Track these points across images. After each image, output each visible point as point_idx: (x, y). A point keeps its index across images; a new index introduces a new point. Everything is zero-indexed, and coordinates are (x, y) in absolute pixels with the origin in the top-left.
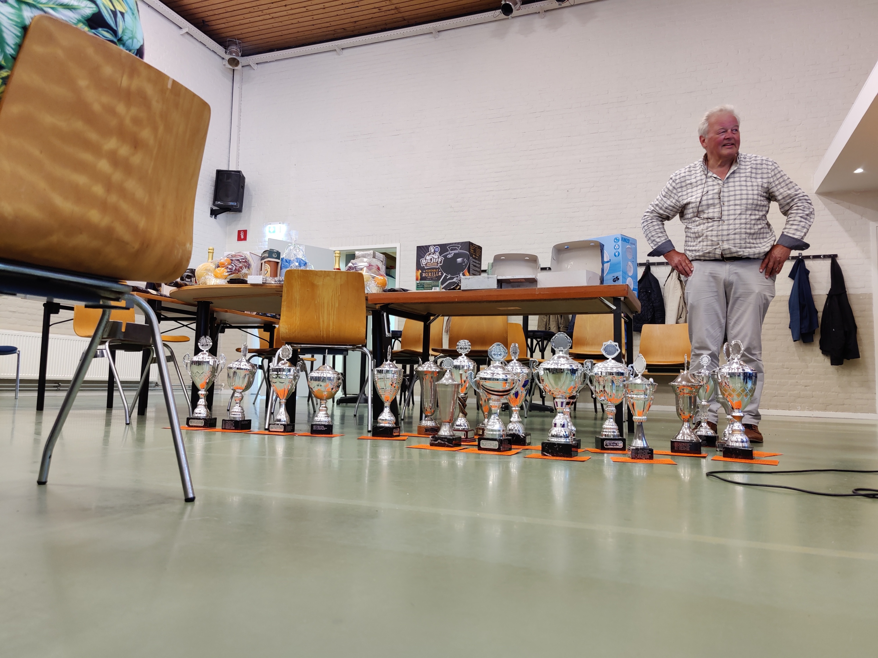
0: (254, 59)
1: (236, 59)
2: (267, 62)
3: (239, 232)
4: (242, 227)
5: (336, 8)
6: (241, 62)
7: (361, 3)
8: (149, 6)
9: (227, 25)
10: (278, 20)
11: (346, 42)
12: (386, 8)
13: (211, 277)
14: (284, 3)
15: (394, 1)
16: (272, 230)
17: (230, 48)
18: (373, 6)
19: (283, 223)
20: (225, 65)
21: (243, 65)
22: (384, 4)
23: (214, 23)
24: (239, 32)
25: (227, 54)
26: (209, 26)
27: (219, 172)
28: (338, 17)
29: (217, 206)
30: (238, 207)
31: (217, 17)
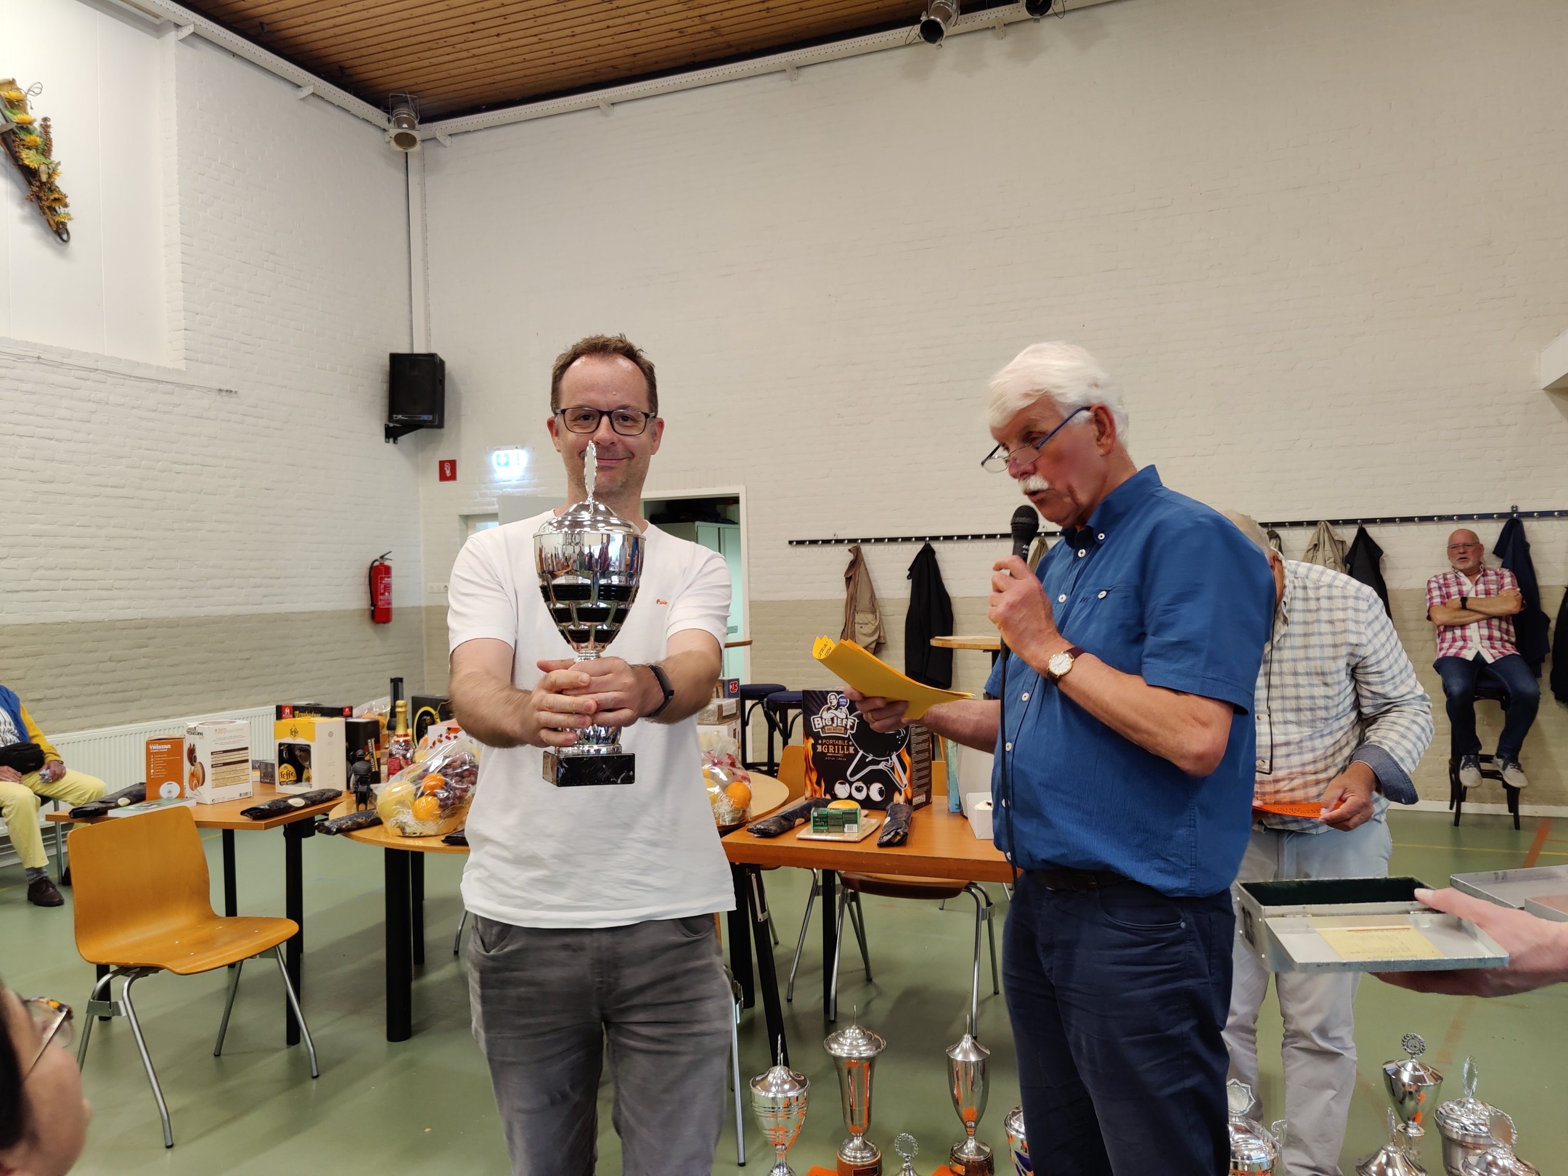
0: (444, 127)
1: (410, 134)
2: (468, 132)
3: (442, 464)
4: (446, 454)
5: (597, 34)
6: (418, 138)
7: (644, 24)
8: (234, 55)
9: (386, 72)
10: (484, 58)
11: (618, 93)
12: (694, 29)
13: (407, 818)
14: (494, 31)
15: (709, 18)
16: (503, 460)
17: (396, 112)
18: (668, 27)
19: (523, 448)
20: (389, 142)
21: (423, 141)
22: (689, 22)
23: (362, 69)
24: (412, 82)
25: (392, 125)
26: (351, 76)
27: (396, 360)
28: (600, 48)
29: (398, 421)
30: (436, 423)
31: (368, 59)
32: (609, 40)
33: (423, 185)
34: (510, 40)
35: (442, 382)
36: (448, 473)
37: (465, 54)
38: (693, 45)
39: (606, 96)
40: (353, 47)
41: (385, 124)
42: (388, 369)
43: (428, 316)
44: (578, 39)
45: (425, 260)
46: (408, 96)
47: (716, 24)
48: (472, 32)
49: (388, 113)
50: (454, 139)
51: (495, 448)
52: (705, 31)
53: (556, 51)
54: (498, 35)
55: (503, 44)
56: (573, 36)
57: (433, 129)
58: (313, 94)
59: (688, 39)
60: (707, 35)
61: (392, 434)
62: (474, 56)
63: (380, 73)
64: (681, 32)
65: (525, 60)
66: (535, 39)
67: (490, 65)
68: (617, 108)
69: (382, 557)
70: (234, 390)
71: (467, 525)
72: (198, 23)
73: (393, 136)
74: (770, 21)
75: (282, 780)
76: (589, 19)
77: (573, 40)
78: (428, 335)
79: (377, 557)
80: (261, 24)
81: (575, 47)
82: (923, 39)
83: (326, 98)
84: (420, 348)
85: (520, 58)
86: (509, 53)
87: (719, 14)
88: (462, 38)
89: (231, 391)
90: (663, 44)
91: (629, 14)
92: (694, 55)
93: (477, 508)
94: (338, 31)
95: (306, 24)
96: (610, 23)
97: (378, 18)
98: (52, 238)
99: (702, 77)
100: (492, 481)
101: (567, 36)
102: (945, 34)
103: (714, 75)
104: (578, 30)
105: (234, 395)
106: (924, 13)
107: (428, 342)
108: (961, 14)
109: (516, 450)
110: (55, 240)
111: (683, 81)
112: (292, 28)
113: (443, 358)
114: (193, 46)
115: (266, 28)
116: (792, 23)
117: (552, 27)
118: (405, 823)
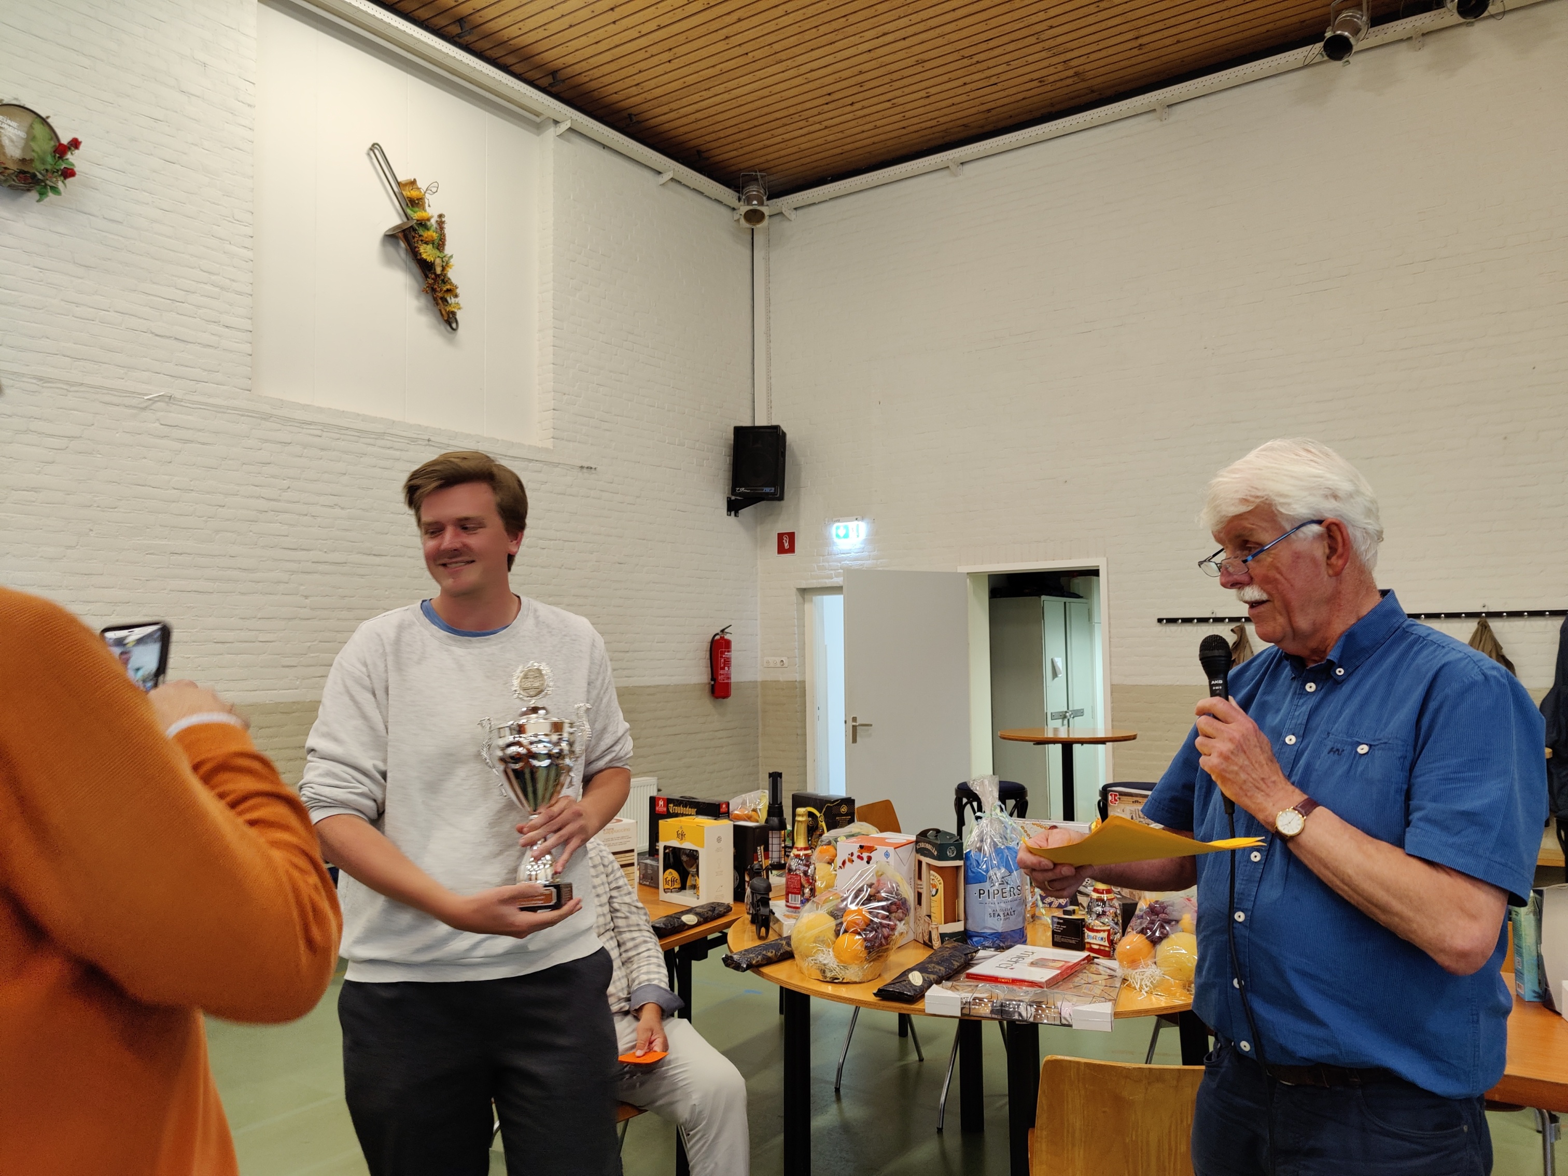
0: (790, 201)
1: (759, 211)
2: (814, 204)
3: (780, 536)
4: (784, 527)
5: (952, 93)
6: (767, 214)
7: (1003, 77)
8: (604, 147)
9: (741, 152)
10: (836, 129)
11: (970, 152)
12: (1056, 77)
13: (828, 958)
14: (849, 100)
15: (1073, 63)
16: (842, 532)
17: (746, 190)
18: (1028, 77)
19: (863, 519)
20: (738, 220)
21: (770, 216)
22: (1052, 70)
23: (717, 151)
24: (763, 159)
25: (742, 203)
26: (708, 159)
27: (739, 431)
28: (954, 107)
29: (740, 494)
30: (778, 495)
31: (724, 141)
32: (964, 98)
33: (767, 259)
34: (863, 108)
35: (783, 454)
36: (786, 545)
37: (818, 127)
38: (1052, 94)
39: (957, 155)
40: (711, 130)
41: (734, 202)
42: (732, 442)
43: (769, 388)
44: (932, 99)
45: (768, 334)
46: (758, 173)
47: (1081, 69)
48: (827, 104)
49: (738, 192)
50: (800, 212)
51: (834, 519)
52: (1067, 77)
53: (908, 115)
54: (852, 104)
55: (855, 113)
56: (928, 97)
57: (780, 204)
58: (672, 179)
59: (1049, 88)
60: (1070, 81)
61: (734, 507)
62: (826, 127)
63: (734, 153)
64: (1040, 82)
65: (876, 127)
66: (888, 104)
67: (840, 135)
68: (967, 167)
69: (723, 631)
70: (593, 466)
71: (804, 599)
72: (574, 117)
73: (743, 214)
74: (1141, 58)
75: (667, 887)
76: (946, 78)
77: (927, 101)
78: (770, 407)
79: (718, 630)
80: (630, 115)
81: (929, 108)
82: (1326, 58)
83: (683, 182)
84: (761, 421)
85: (871, 126)
86: (860, 121)
87: (1086, 56)
88: (815, 111)
89: (591, 468)
90: (1021, 96)
91: (989, 68)
92: (1052, 105)
93: (815, 581)
94: (698, 115)
95: (671, 111)
96: (967, 79)
97: (738, 99)
98: (444, 327)
99: (1060, 126)
100: (830, 554)
101: (922, 98)
102: (1355, 49)
103: (1074, 123)
104: (933, 91)
105: (593, 471)
106: (1330, 28)
107: (769, 414)
108: (1371, 27)
109: (856, 522)
110: (446, 329)
111: (1040, 132)
112: (657, 117)
113: (785, 430)
114: (568, 141)
115: (635, 119)
116: (1164, 59)
117: (907, 90)
118: (824, 965)
